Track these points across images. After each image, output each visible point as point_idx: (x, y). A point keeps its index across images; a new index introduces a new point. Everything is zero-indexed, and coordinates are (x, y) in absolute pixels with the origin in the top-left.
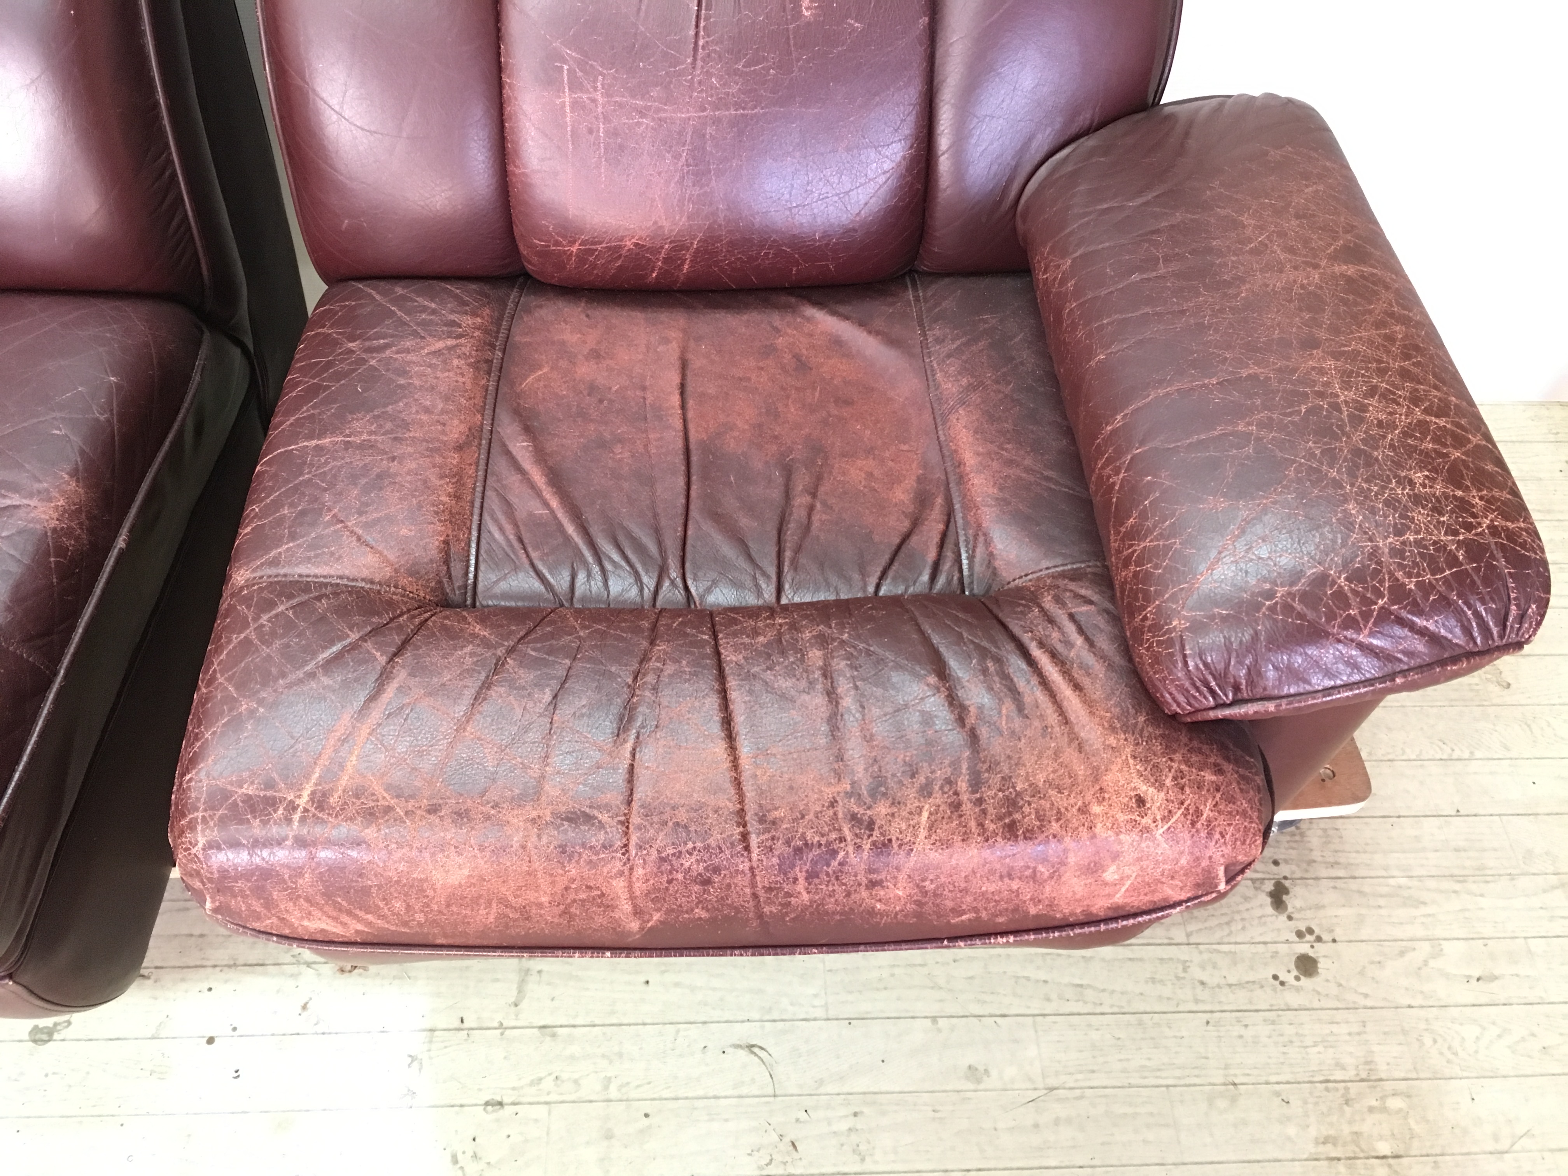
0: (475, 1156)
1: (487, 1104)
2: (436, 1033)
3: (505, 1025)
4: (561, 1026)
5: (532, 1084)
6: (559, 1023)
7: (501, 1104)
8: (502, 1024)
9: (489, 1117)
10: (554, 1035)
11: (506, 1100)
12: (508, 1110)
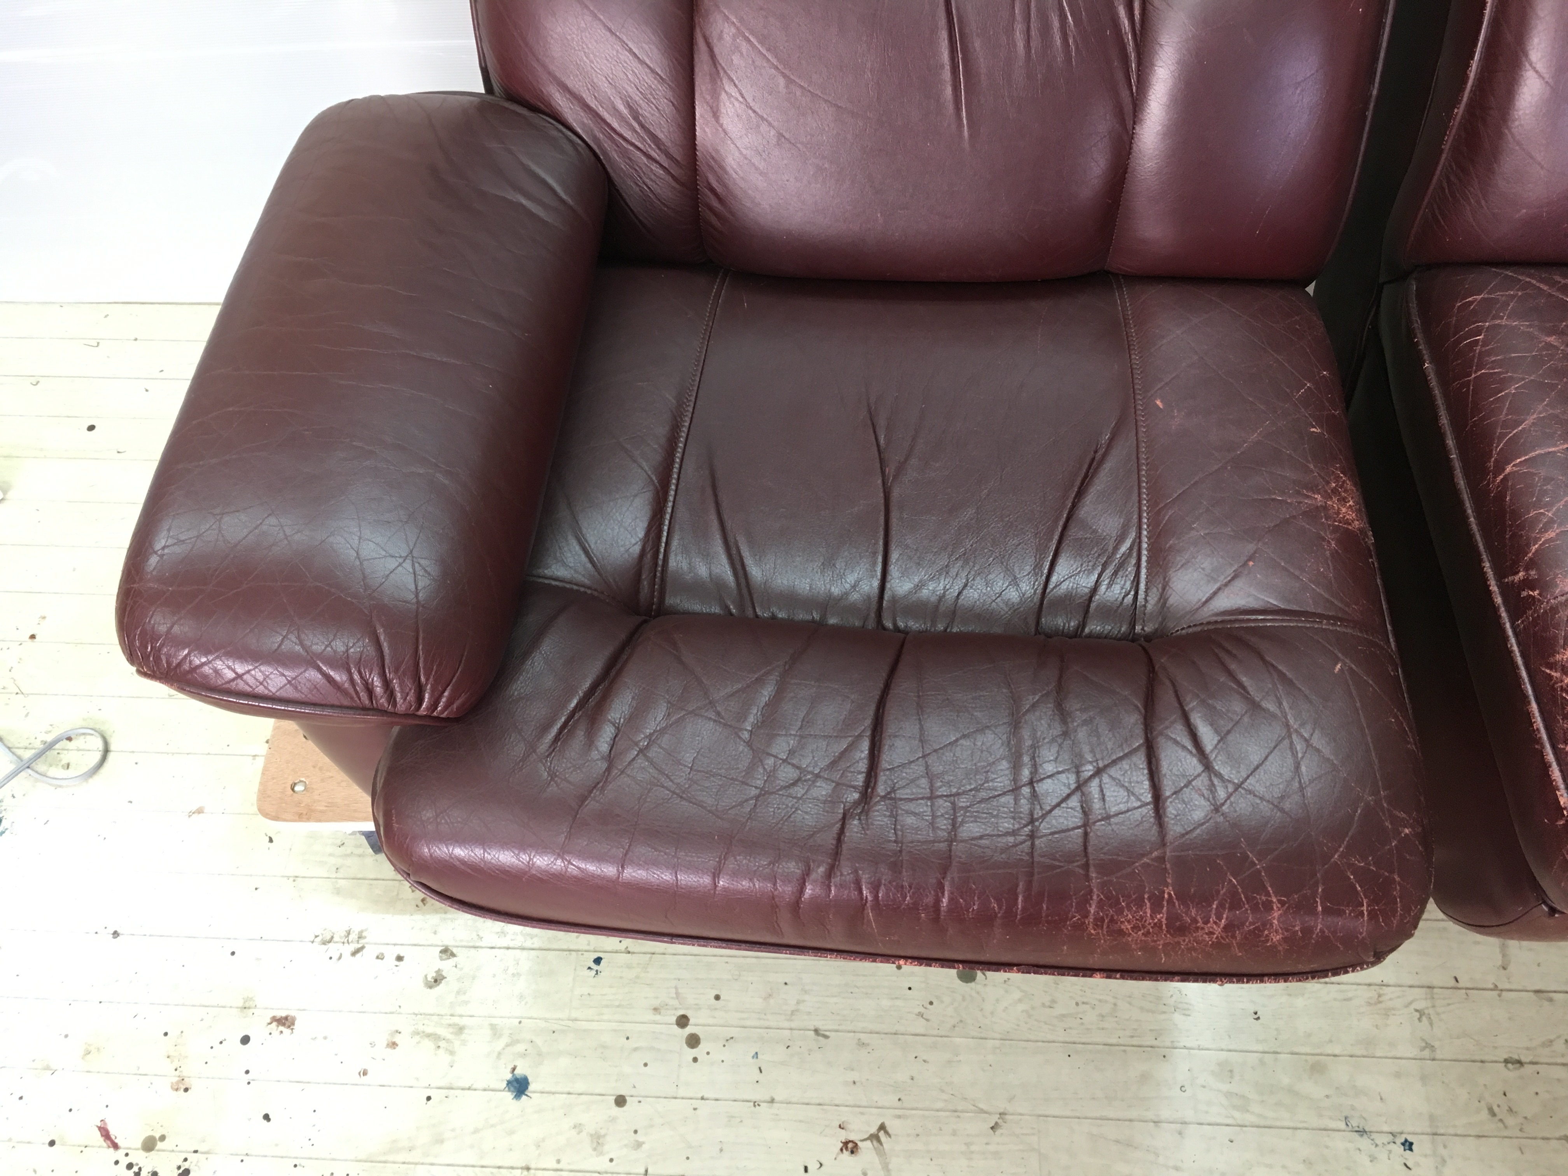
0: (1510, 1110)
1: (1506, 1061)
2: (1435, 990)
3: (1500, 987)
4: (1555, 992)
5: (1544, 1045)
6: (1552, 989)
7: (1520, 1063)
8: (1496, 986)
9: (1512, 1074)
10: (1551, 1000)
11: (1523, 1059)
12: (1528, 1070)
